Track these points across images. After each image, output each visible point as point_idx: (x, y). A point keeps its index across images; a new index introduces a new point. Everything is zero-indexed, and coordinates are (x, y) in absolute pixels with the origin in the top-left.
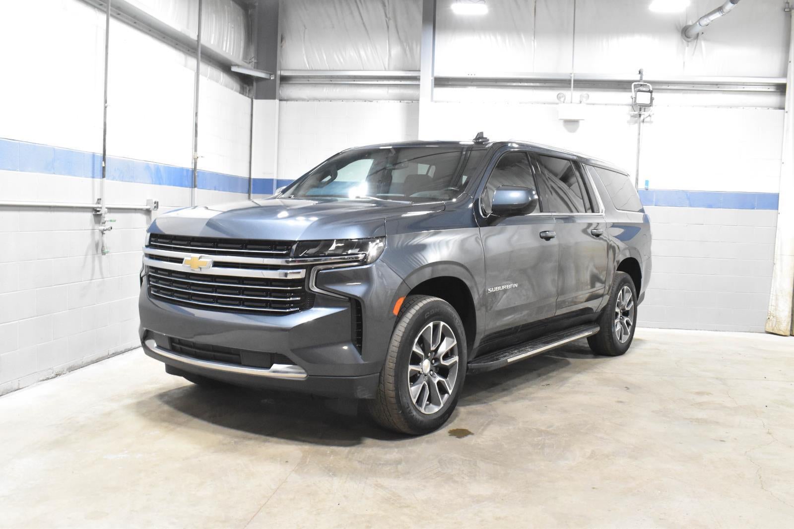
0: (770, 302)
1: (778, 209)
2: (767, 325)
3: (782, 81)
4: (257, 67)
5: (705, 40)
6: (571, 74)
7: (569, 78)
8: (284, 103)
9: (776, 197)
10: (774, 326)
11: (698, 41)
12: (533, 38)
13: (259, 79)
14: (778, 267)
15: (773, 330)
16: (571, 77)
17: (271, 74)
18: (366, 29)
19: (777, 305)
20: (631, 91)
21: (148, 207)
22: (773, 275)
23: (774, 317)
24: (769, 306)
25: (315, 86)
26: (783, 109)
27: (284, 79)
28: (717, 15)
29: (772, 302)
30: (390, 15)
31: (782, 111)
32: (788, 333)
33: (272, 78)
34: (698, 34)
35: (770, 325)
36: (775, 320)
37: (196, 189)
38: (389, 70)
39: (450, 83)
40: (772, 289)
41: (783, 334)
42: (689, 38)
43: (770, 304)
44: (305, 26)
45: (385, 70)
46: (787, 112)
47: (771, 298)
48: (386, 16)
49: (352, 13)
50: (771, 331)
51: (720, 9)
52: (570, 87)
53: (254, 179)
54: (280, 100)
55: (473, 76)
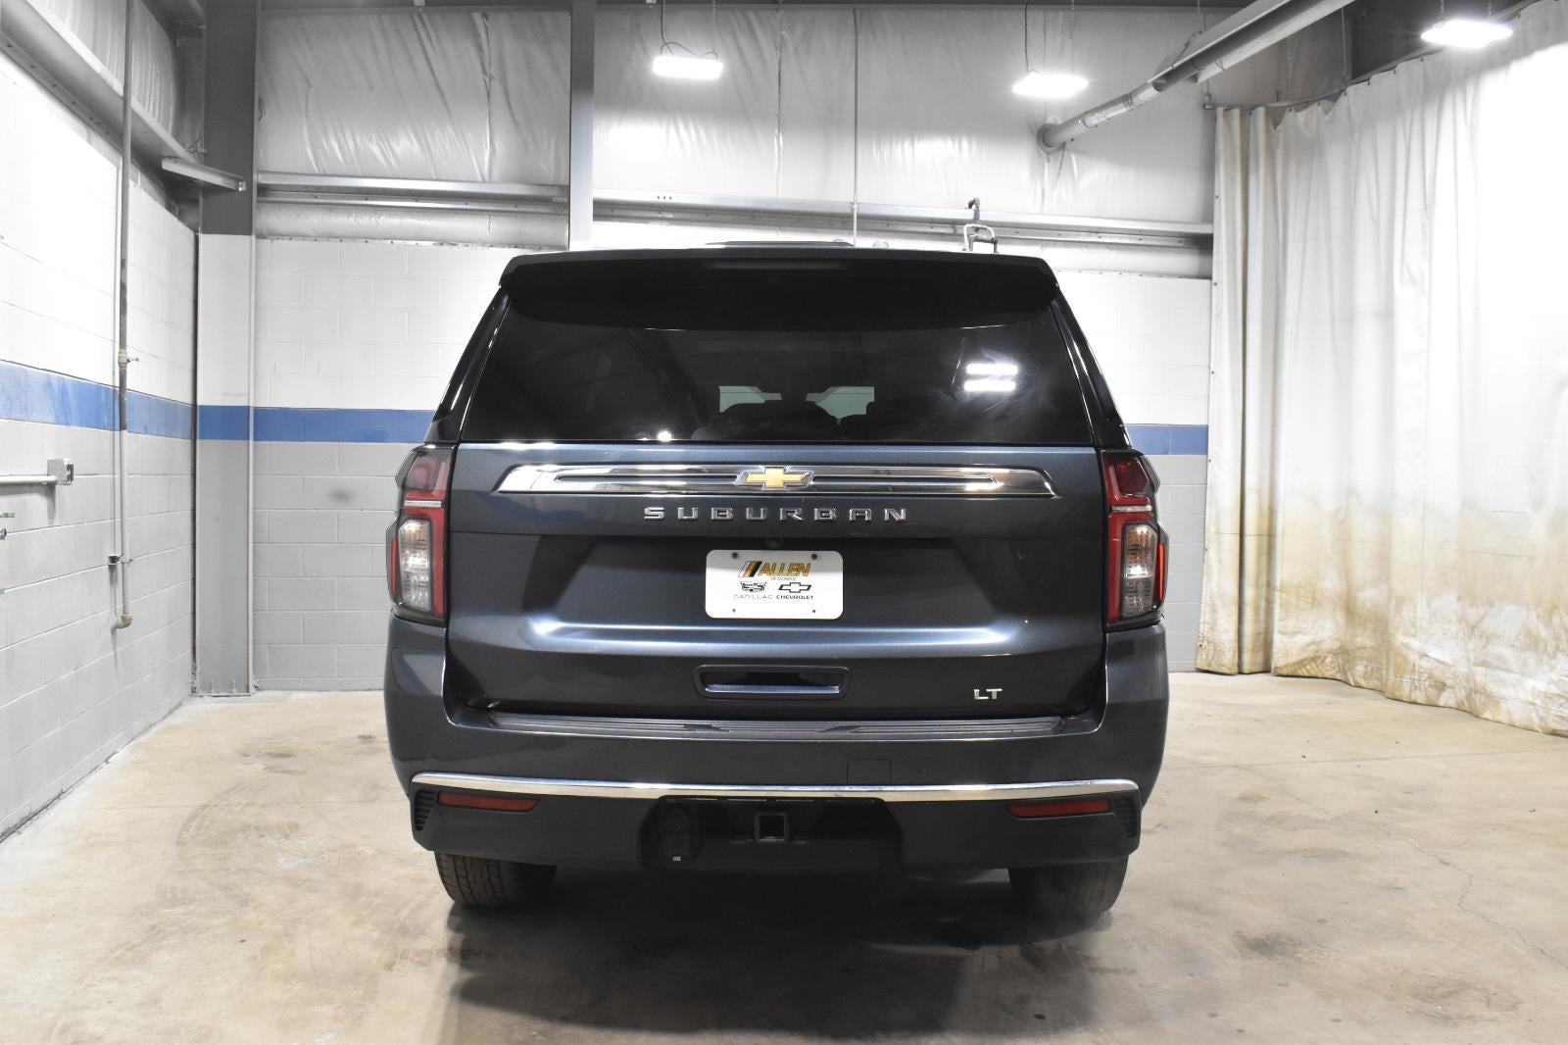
0: (1202, 617)
1: (1205, 451)
2: (1199, 657)
3: (1203, 229)
4: (207, 161)
5: (1078, 152)
6: (853, 204)
7: (848, 211)
8: (266, 243)
9: (1204, 431)
10: (1210, 658)
11: (1066, 153)
12: (776, 132)
13: (210, 189)
14: (1212, 554)
15: (1209, 665)
16: (852, 210)
17: (238, 180)
18: (443, 96)
19: (1214, 622)
20: (962, 241)
21: (52, 478)
22: (1205, 570)
23: (1209, 642)
24: (1199, 623)
25: (331, 210)
26: (1210, 278)
27: (263, 190)
28: (1121, 110)
29: (1206, 617)
30: (493, 70)
31: (1207, 282)
32: (1236, 670)
33: (240, 189)
34: (1064, 144)
35: (1204, 656)
36: (1212, 648)
37: (125, 432)
38: (490, 182)
39: (616, 213)
40: (1204, 593)
41: (1229, 672)
42: (1049, 146)
43: (1202, 621)
44: (307, 81)
45: (484, 181)
46: (1216, 284)
47: (1203, 609)
48: (485, 72)
49: (411, 60)
50: (1206, 669)
51: (1127, 99)
52: (852, 229)
53: (202, 407)
54: (260, 236)
55: (667, 200)
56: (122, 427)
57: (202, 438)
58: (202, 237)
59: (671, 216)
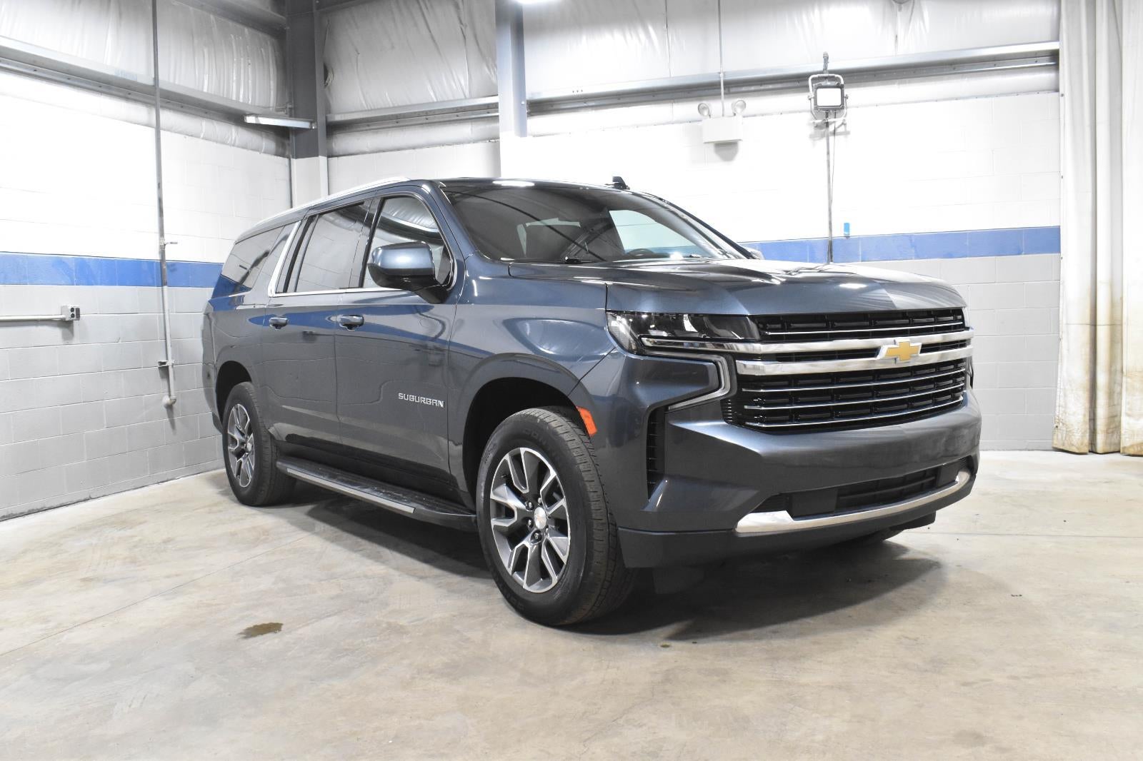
0: (1058, 401)
1: (1059, 251)
2: (1055, 437)
3: (1053, 46)
4: (293, 114)
6: (720, 73)
7: (718, 79)
9: (1056, 232)
10: (1064, 439)
11: (916, 1)
14: (1064, 343)
15: (1063, 445)
16: (720, 77)
17: (311, 122)
18: (436, 44)
19: (1065, 407)
20: (809, 91)
21: (65, 317)
22: (1060, 358)
23: (1063, 424)
24: (1055, 407)
26: (1057, 90)
29: (1060, 401)
30: (466, 21)
31: (1057, 94)
32: (1086, 449)
33: (313, 128)
35: (1060, 437)
36: (1065, 429)
37: (166, 286)
38: (470, 98)
40: (1059, 379)
41: (1077, 451)
43: (1057, 404)
44: (357, 51)
45: (467, 99)
46: (1062, 95)
47: (1058, 393)
48: (461, 23)
49: (416, 25)
50: (1061, 448)
52: (720, 94)
55: (580, 93)
56: (164, 284)
58: (294, 161)
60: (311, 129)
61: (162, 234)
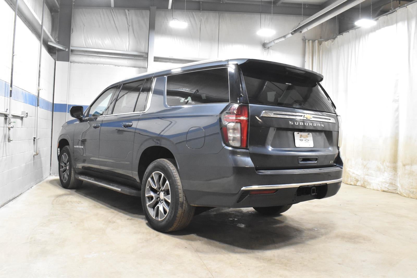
4: (59, 43)
5: (272, 50)
8: (72, 64)
11: (269, 50)
12: (199, 42)
13: (59, 50)
17: (66, 48)
18: (117, 29)
21: (23, 116)
25: (89, 57)
27: (72, 51)
28: (283, 39)
30: (130, 24)
33: (67, 50)
34: (269, 47)
37: (39, 107)
38: (128, 51)
39: (159, 60)
42: (265, 48)
44: (84, 25)
45: (127, 51)
48: (128, 24)
49: (110, 20)
51: (284, 37)
53: (55, 104)
54: (71, 62)
55: (172, 57)
56: (38, 106)
57: (55, 111)
58: (57, 62)
59: (172, 61)
60: (66, 51)
61: (39, 85)
